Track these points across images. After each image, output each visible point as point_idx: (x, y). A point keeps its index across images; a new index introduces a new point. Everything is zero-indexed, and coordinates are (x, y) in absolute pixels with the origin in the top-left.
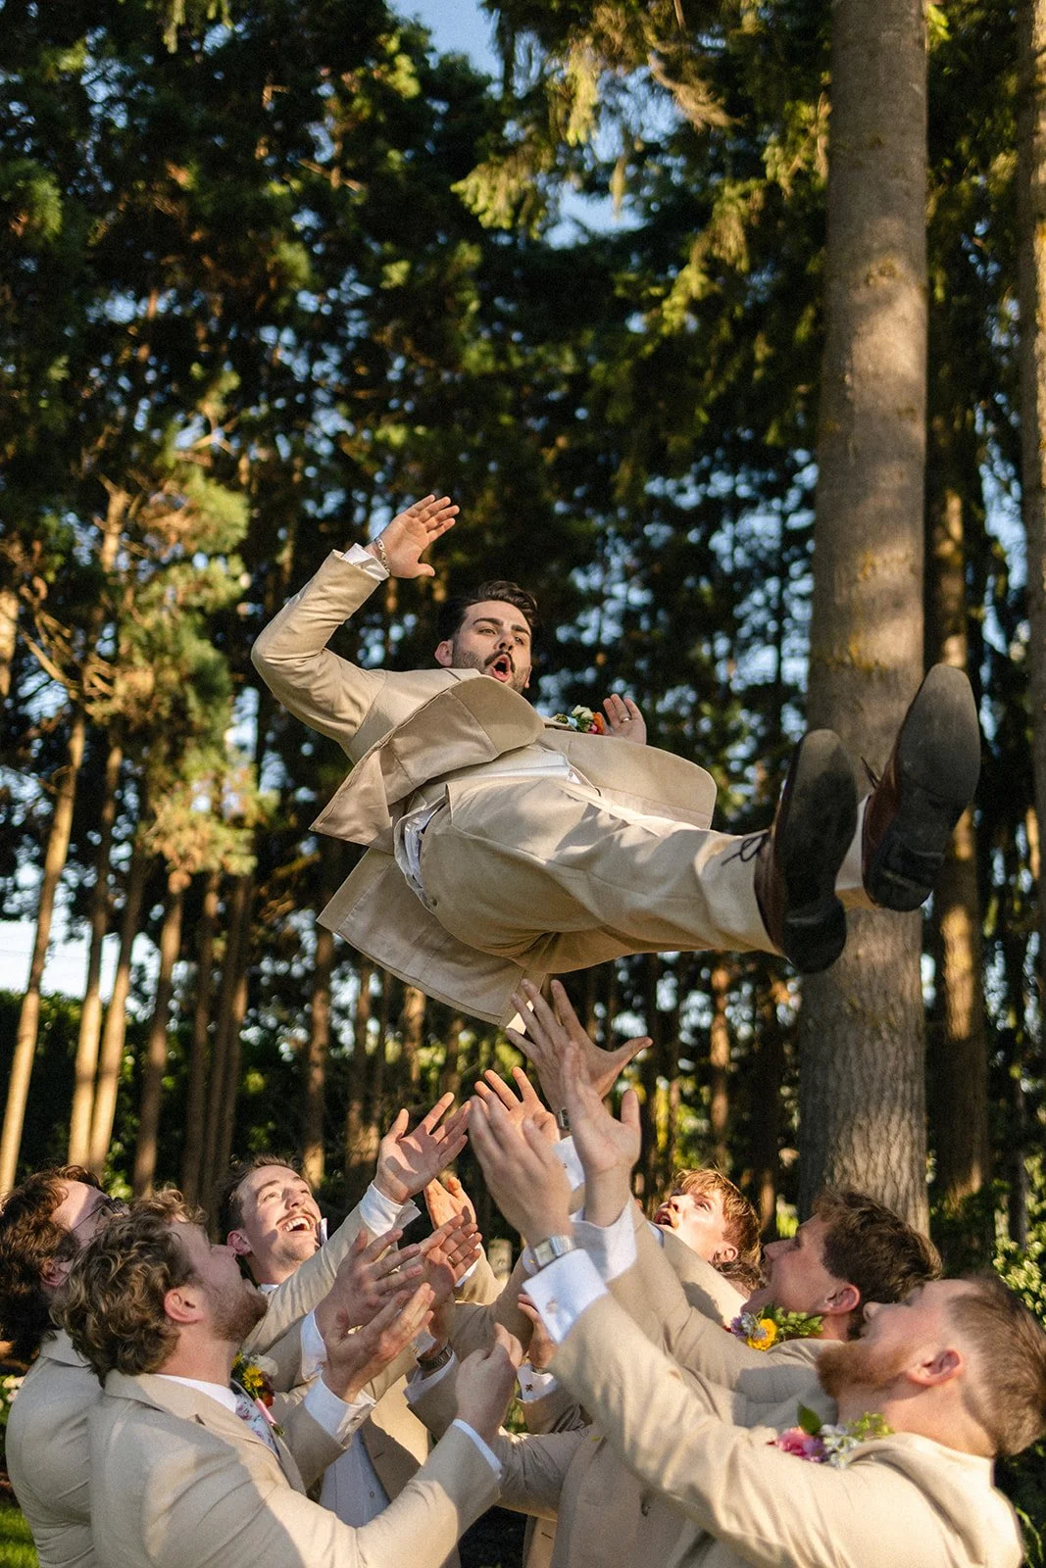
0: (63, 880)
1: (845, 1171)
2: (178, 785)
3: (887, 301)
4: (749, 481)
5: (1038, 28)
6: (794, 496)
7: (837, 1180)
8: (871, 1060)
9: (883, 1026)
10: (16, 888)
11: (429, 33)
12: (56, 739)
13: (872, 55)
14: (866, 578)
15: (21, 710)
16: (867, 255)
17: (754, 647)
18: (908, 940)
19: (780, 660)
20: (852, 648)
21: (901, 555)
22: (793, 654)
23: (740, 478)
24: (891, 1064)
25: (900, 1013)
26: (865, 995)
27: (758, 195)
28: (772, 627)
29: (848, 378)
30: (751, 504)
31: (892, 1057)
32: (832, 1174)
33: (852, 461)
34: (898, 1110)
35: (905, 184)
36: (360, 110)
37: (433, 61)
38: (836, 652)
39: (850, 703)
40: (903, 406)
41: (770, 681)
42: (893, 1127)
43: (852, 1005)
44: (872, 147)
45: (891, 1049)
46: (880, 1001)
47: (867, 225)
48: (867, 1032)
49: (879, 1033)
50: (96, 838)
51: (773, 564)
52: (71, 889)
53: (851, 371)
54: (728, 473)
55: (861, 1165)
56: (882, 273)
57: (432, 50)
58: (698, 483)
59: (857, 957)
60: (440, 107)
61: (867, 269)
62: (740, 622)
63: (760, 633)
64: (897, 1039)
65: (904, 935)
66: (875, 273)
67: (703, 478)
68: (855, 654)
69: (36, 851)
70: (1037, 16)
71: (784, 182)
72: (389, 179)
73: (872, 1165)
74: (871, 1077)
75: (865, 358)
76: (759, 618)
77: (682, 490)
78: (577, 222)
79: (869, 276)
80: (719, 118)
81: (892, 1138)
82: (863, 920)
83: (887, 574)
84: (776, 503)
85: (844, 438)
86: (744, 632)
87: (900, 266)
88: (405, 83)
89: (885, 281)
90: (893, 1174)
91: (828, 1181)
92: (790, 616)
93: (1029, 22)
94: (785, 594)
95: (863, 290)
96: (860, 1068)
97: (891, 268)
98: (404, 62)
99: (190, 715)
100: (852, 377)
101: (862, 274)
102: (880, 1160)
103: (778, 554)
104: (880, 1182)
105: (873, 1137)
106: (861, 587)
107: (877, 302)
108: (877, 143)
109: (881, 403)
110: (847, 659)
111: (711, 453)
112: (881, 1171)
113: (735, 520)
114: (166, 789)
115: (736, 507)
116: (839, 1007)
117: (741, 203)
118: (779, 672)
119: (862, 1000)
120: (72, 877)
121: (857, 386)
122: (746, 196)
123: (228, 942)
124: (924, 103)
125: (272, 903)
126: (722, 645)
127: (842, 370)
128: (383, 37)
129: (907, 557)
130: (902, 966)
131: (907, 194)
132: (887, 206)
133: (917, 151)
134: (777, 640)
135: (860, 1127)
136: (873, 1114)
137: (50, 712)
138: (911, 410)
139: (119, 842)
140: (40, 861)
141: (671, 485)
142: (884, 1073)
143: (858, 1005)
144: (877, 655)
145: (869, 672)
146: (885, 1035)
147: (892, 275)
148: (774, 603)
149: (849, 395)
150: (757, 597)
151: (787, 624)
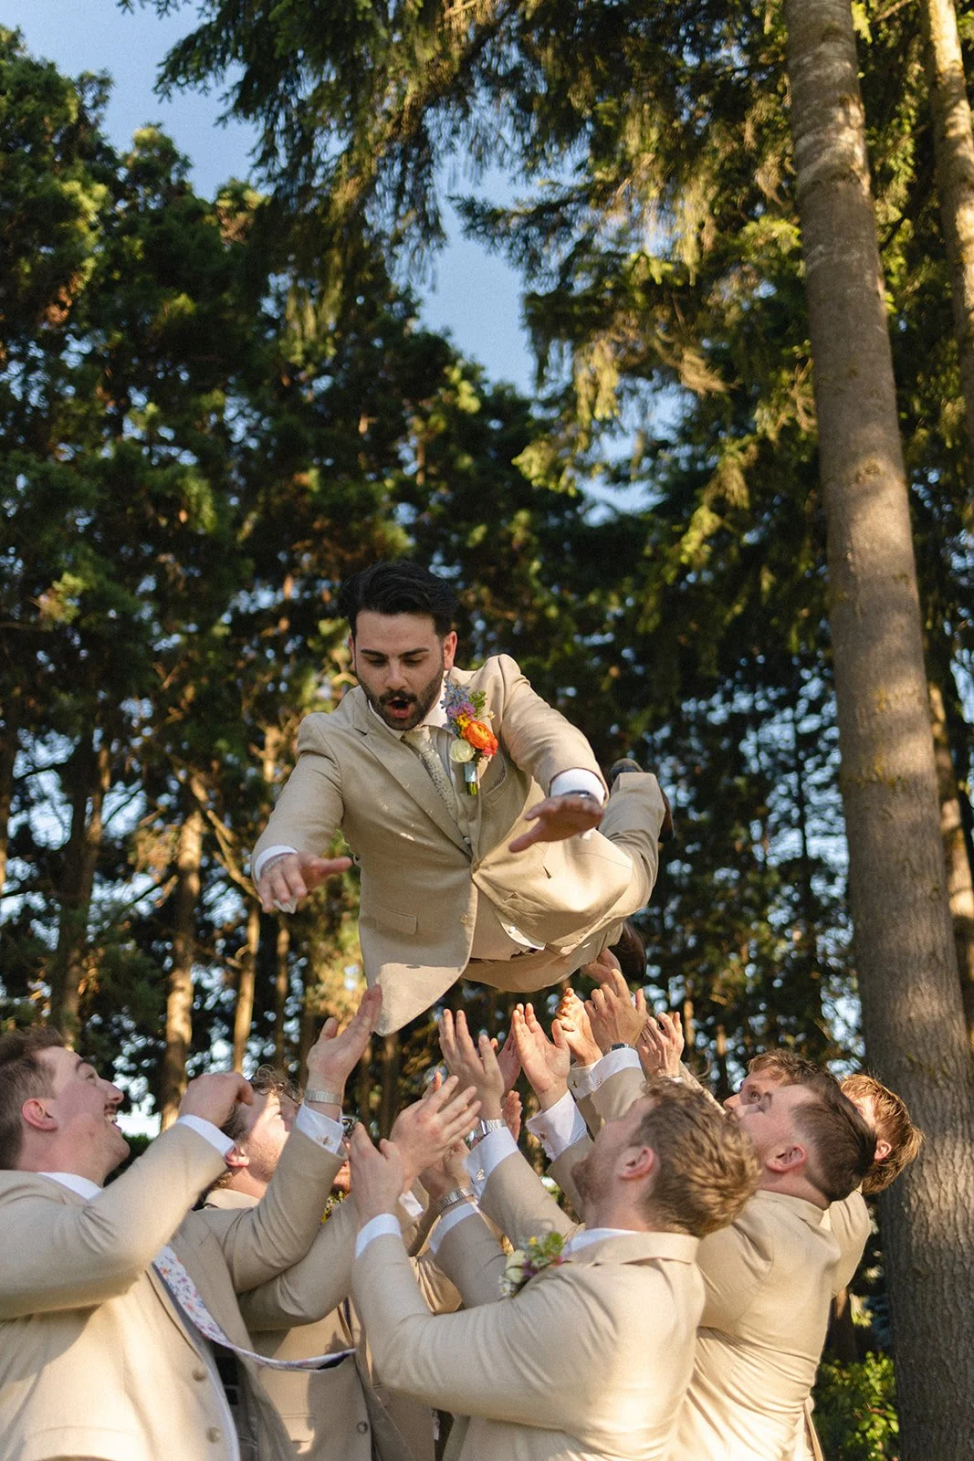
0: (248, 1051)
1: (920, 1200)
2: (336, 954)
3: (875, 491)
4: (766, 698)
5: (967, 291)
6: (802, 705)
7: (914, 1209)
8: (931, 1104)
9: (939, 1076)
10: (212, 1061)
11: (483, 369)
12: (235, 939)
13: (841, 307)
14: (882, 711)
15: (207, 916)
16: (854, 457)
17: (783, 831)
18: (951, 1002)
19: (804, 838)
20: (877, 768)
21: (910, 691)
22: (815, 834)
23: (758, 694)
24: (949, 1107)
25: (952, 1064)
26: (920, 1050)
27: (753, 448)
28: (795, 813)
29: (850, 556)
30: (768, 715)
31: (950, 1102)
32: (909, 1205)
33: (860, 620)
34: (959, 1145)
35: (880, 402)
36: (436, 425)
37: (488, 390)
38: (864, 772)
39: (881, 813)
40: (897, 573)
41: (798, 856)
42: (957, 1160)
43: (910, 1060)
44: (849, 377)
45: (948, 1095)
46: (933, 1055)
47: (852, 436)
48: (926, 1081)
49: (936, 1082)
50: (271, 1016)
51: (792, 762)
52: (254, 1059)
53: (852, 550)
54: (749, 692)
55: (934, 1195)
56: (868, 472)
57: (486, 382)
58: (724, 702)
59: (910, 1020)
60: (495, 424)
61: (856, 469)
62: (770, 811)
63: (786, 819)
64: (951, 1085)
65: (947, 1000)
66: (863, 472)
67: (728, 698)
68: (880, 773)
69: (225, 1029)
70: (966, 283)
71: (772, 436)
72: (464, 474)
73: (943, 1194)
74: (934, 1120)
75: (861, 538)
76: (784, 805)
77: (711, 709)
78: (609, 505)
79: (858, 475)
80: (718, 385)
81: (957, 1170)
82: (911, 989)
83: (899, 707)
84: (788, 713)
85: (851, 603)
86: (773, 818)
87: (882, 464)
88: (469, 403)
89: (871, 478)
90: (962, 1201)
91: (906, 1210)
92: (810, 803)
93: (960, 289)
94: (804, 786)
95: (854, 486)
96: (923, 1112)
97: (875, 467)
98: (466, 387)
99: (344, 894)
100: (853, 553)
101: (852, 475)
102: (949, 1189)
103: (794, 754)
104: (951, 1207)
105: (941, 1170)
106: (879, 719)
107: (866, 493)
108: (853, 373)
109: (879, 572)
110: (874, 778)
111: (732, 676)
112: (951, 1198)
113: (756, 729)
114: (328, 959)
115: (756, 719)
116: (900, 1063)
117: (741, 456)
118: (805, 849)
119: (918, 1055)
120: (254, 1047)
121: (858, 561)
122: (743, 449)
123: (381, 1094)
124: (887, 340)
125: (413, 1060)
126: (756, 829)
127: (845, 550)
128: (447, 370)
129: (914, 692)
130: (948, 1023)
131: (881, 408)
132: (866, 417)
133: (887, 377)
134: (801, 824)
135: (929, 1162)
136: (938, 1150)
137: (229, 917)
138: (904, 576)
139: (289, 1019)
140: (230, 1038)
141: (703, 705)
142: (944, 1115)
143: (915, 1059)
144: (898, 771)
145: (893, 785)
146: (941, 1083)
147: (877, 472)
148: (795, 791)
149: (852, 569)
150: (782, 789)
151: (808, 809)
